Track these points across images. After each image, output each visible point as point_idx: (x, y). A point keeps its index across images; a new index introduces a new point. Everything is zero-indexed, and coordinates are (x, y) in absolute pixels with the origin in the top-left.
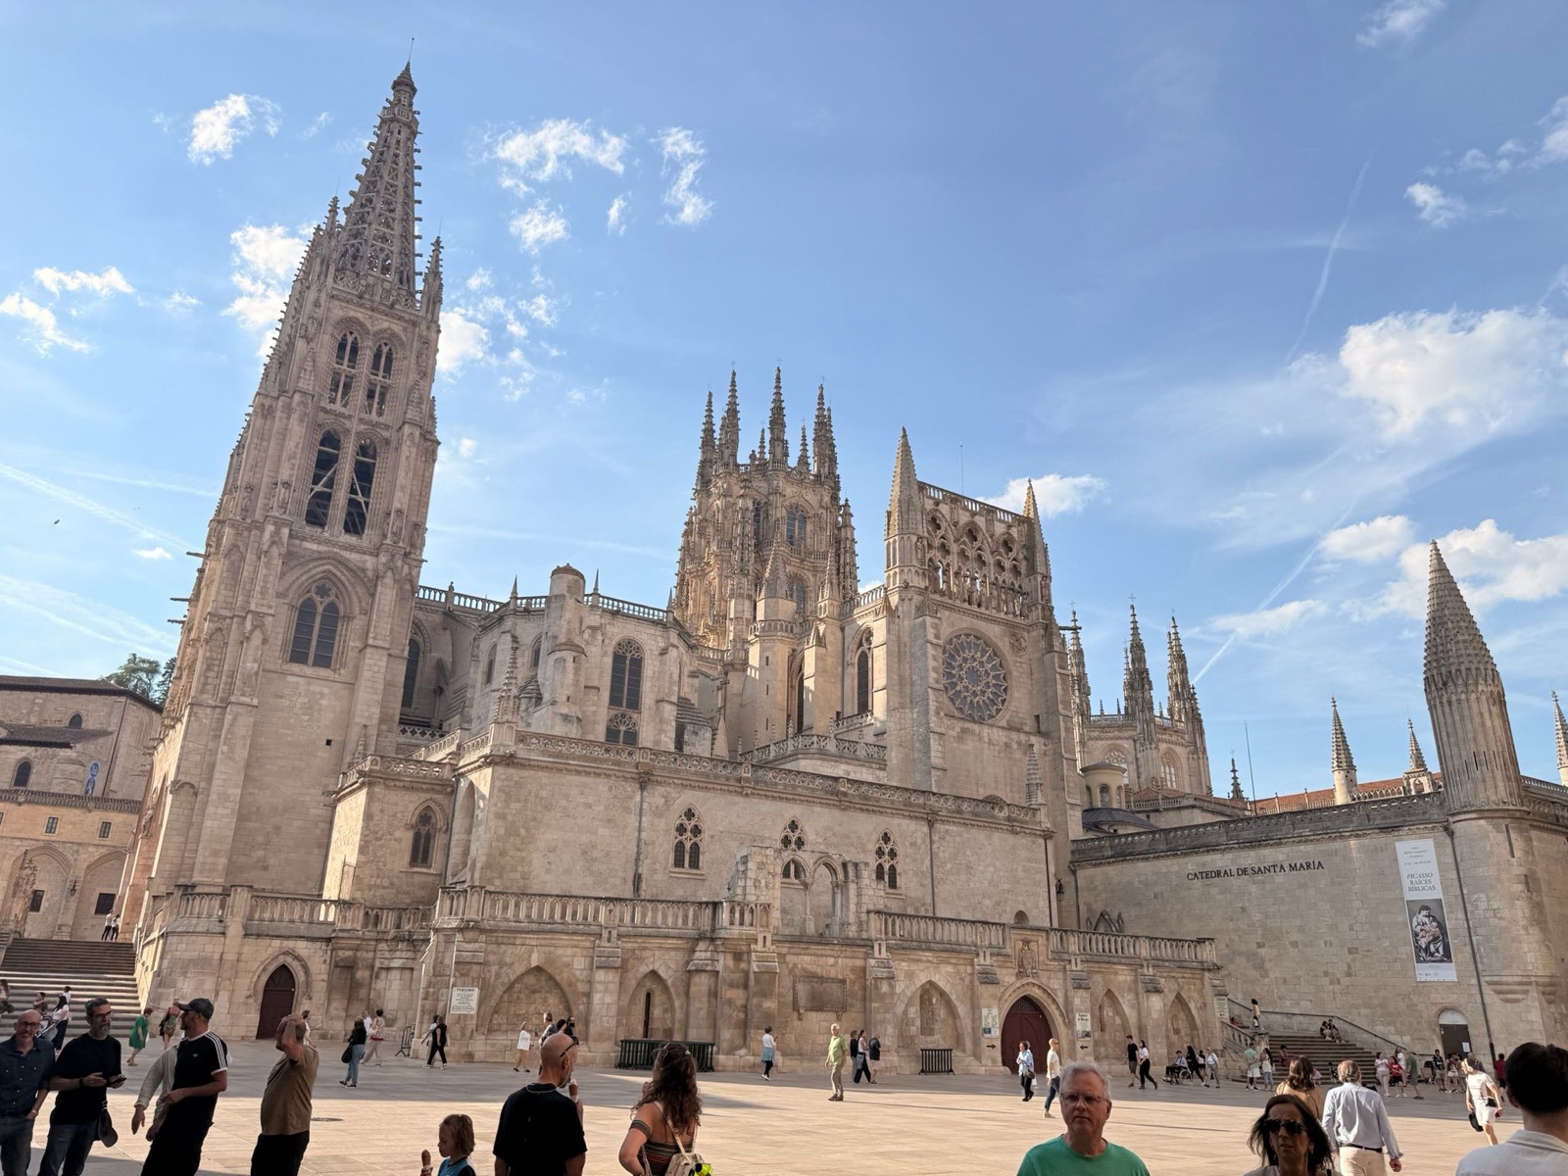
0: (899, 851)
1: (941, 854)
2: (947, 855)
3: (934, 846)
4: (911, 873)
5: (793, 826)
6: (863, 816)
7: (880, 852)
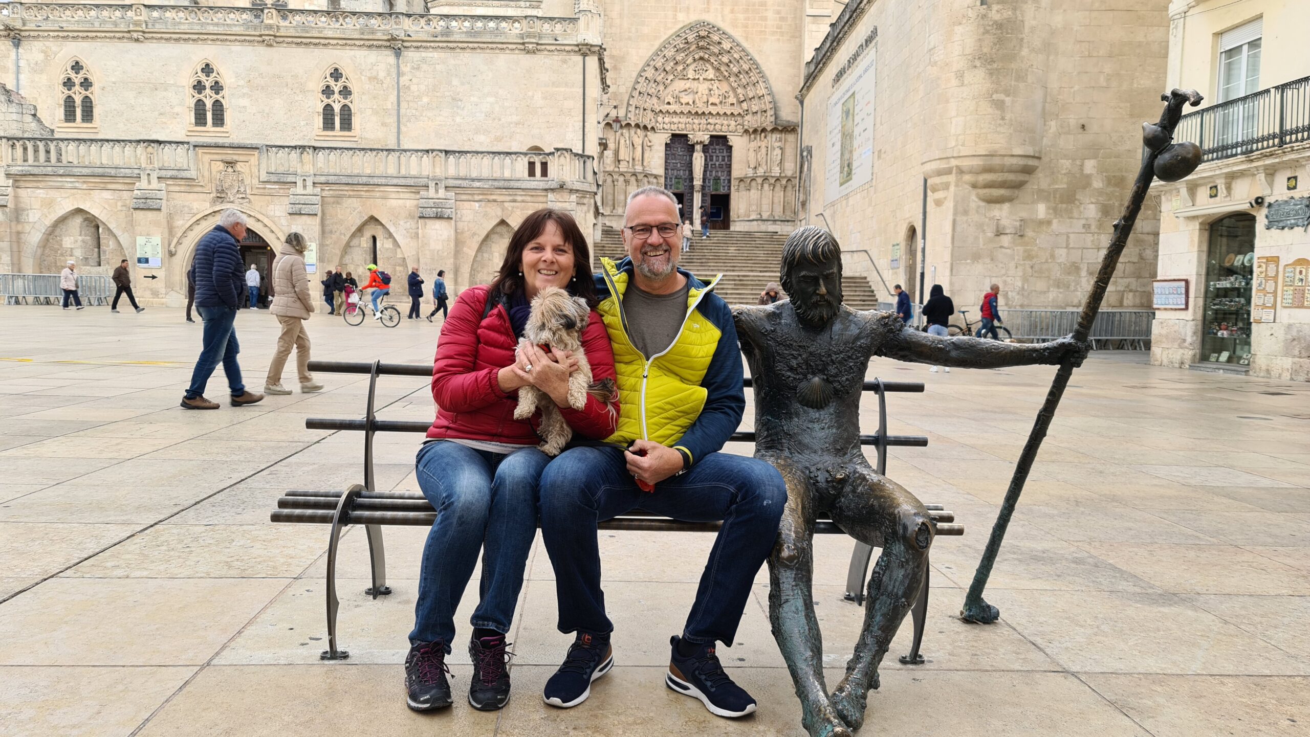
0: (353, 86)
1: (414, 88)
2: (423, 87)
3: (404, 80)
4: (369, 112)
5: (207, 69)
6: (301, 50)
7: (327, 91)
